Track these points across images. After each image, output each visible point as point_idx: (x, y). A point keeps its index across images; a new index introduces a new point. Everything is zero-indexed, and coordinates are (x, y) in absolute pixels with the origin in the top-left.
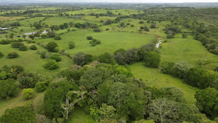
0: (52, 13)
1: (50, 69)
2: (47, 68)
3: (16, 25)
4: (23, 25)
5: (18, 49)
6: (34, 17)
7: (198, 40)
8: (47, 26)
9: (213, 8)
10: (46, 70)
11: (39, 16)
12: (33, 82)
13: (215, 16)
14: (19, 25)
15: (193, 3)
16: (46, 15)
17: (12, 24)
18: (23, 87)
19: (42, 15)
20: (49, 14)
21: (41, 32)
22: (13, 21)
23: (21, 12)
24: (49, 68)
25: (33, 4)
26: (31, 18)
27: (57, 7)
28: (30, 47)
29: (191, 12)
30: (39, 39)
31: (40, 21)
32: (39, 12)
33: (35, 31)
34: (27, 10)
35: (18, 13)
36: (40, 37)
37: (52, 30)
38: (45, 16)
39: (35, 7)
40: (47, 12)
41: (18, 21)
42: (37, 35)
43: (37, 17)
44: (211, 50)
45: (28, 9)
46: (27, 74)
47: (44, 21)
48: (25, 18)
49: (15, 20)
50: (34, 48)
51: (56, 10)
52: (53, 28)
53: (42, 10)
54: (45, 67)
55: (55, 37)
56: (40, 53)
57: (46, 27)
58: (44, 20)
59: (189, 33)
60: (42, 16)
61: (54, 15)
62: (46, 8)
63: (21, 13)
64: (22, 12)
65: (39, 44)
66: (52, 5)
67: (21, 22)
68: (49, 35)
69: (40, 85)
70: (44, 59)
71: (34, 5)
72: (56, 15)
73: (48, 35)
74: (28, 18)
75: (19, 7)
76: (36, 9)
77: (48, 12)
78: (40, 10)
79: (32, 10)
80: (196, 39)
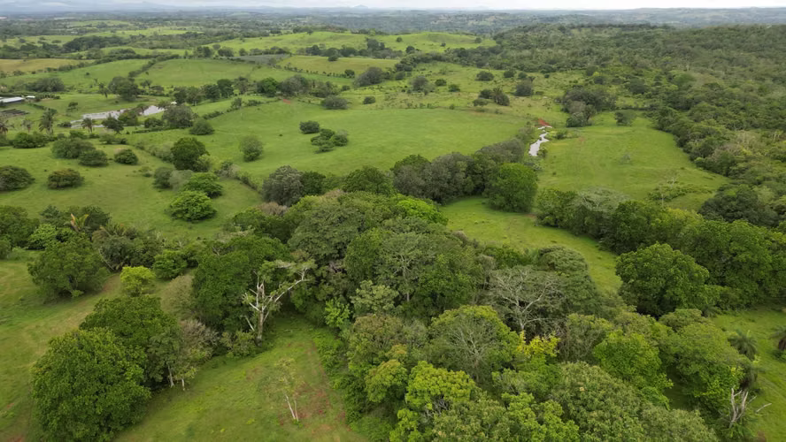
0: (171, 47)
1: (189, 220)
2: (180, 216)
3: (49, 88)
4: (72, 88)
5: (77, 161)
6: (109, 59)
7: (667, 131)
8: (158, 91)
9: (730, 29)
10: (176, 222)
11: (127, 58)
12: (144, 252)
13: (734, 54)
14: (58, 88)
15: (671, 10)
16: (151, 52)
17: (35, 83)
18: (115, 268)
19: (133, 52)
20: (160, 51)
21: (143, 108)
22: (34, 73)
23: (57, 42)
24: (188, 215)
25: (93, 13)
26: (99, 63)
27: (184, 25)
28: (116, 156)
29: (657, 40)
30: (137, 132)
31: (132, 74)
32: (121, 44)
33: (119, 106)
34: (78, 37)
35: (46, 47)
36: (142, 127)
37: (179, 102)
38: (147, 57)
39: (105, 26)
40: (151, 43)
41: (53, 73)
42: (129, 120)
43: (120, 58)
44: (699, 158)
45: (81, 32)
46: (122, 230)
47: (147, 73)
48: (77, 62)
49: (40, 71)
50: (126, 160)
51: (184, 37)
52: (181, 96)
53: (132, 37)
54: (174, 215)
55: (190, 125)
56: (150, 172)
57: (154, 95)
58: (145, 69)
59: (641, 109)
60: (138, 57)
61: (181, 52)
62: (146, 28)
63: (56, 47)
64: (60, 45)
65: (142, 148)
66: (166, 17)
67: (65, 78)
68: (172, 120)
69: (169, 258)
70: (168, 193)
71: (102, 18)
72: (186, 53)
73: (166, 121)
74: (88, 65)
75: (46, 25)
76: (108, 34)
77: (155, 43)
78: (125, 34)
79: (98, 35)
80: (661, 128)
